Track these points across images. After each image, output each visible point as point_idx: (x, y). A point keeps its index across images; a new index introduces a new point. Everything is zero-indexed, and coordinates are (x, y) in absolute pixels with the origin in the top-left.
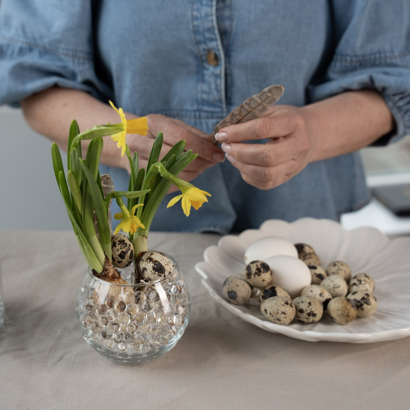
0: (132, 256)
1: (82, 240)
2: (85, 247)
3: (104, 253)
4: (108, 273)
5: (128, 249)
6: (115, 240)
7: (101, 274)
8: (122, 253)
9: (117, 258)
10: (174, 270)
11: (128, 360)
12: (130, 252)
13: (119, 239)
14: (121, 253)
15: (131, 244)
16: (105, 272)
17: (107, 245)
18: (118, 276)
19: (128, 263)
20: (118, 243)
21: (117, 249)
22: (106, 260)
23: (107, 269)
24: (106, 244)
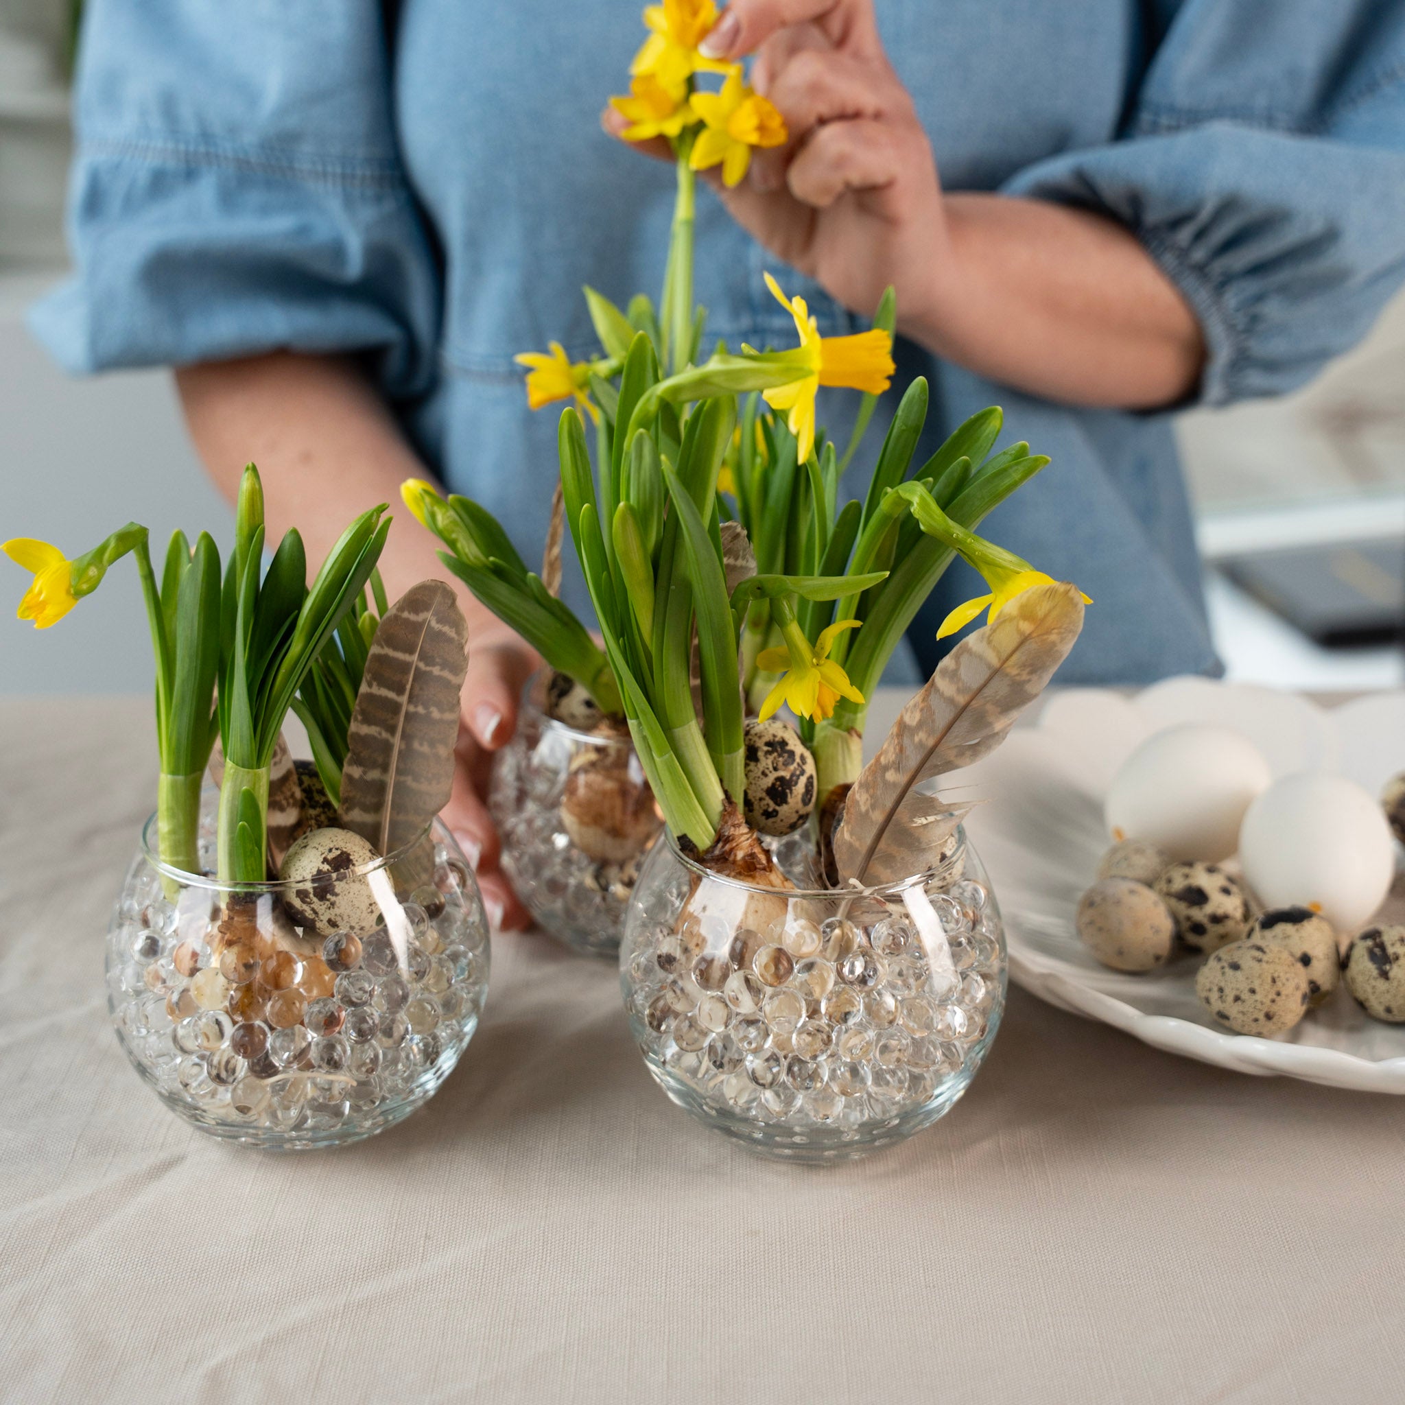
0: (811, 796)
1: (649, 737)
2: (657, 759)
3: (721, 781)
4: (732, 850)
5: (798, 773)
6: (756, 739)
7: (707, 851)
8: (778, 783)
9: (761, 799)
10: (957, 849)
11: (793, 1146)
12: (803, 780)
13: (766, 738)
14: (773, 785)
15: (808, 754)
16: (723, 847)
17: (728, 756)
18: (764, 861)
19: (798, 820)
20: (766, 748)
21: (761, 769)
22: (726, 805)
23: (729, 837)
24: (726, 753)
